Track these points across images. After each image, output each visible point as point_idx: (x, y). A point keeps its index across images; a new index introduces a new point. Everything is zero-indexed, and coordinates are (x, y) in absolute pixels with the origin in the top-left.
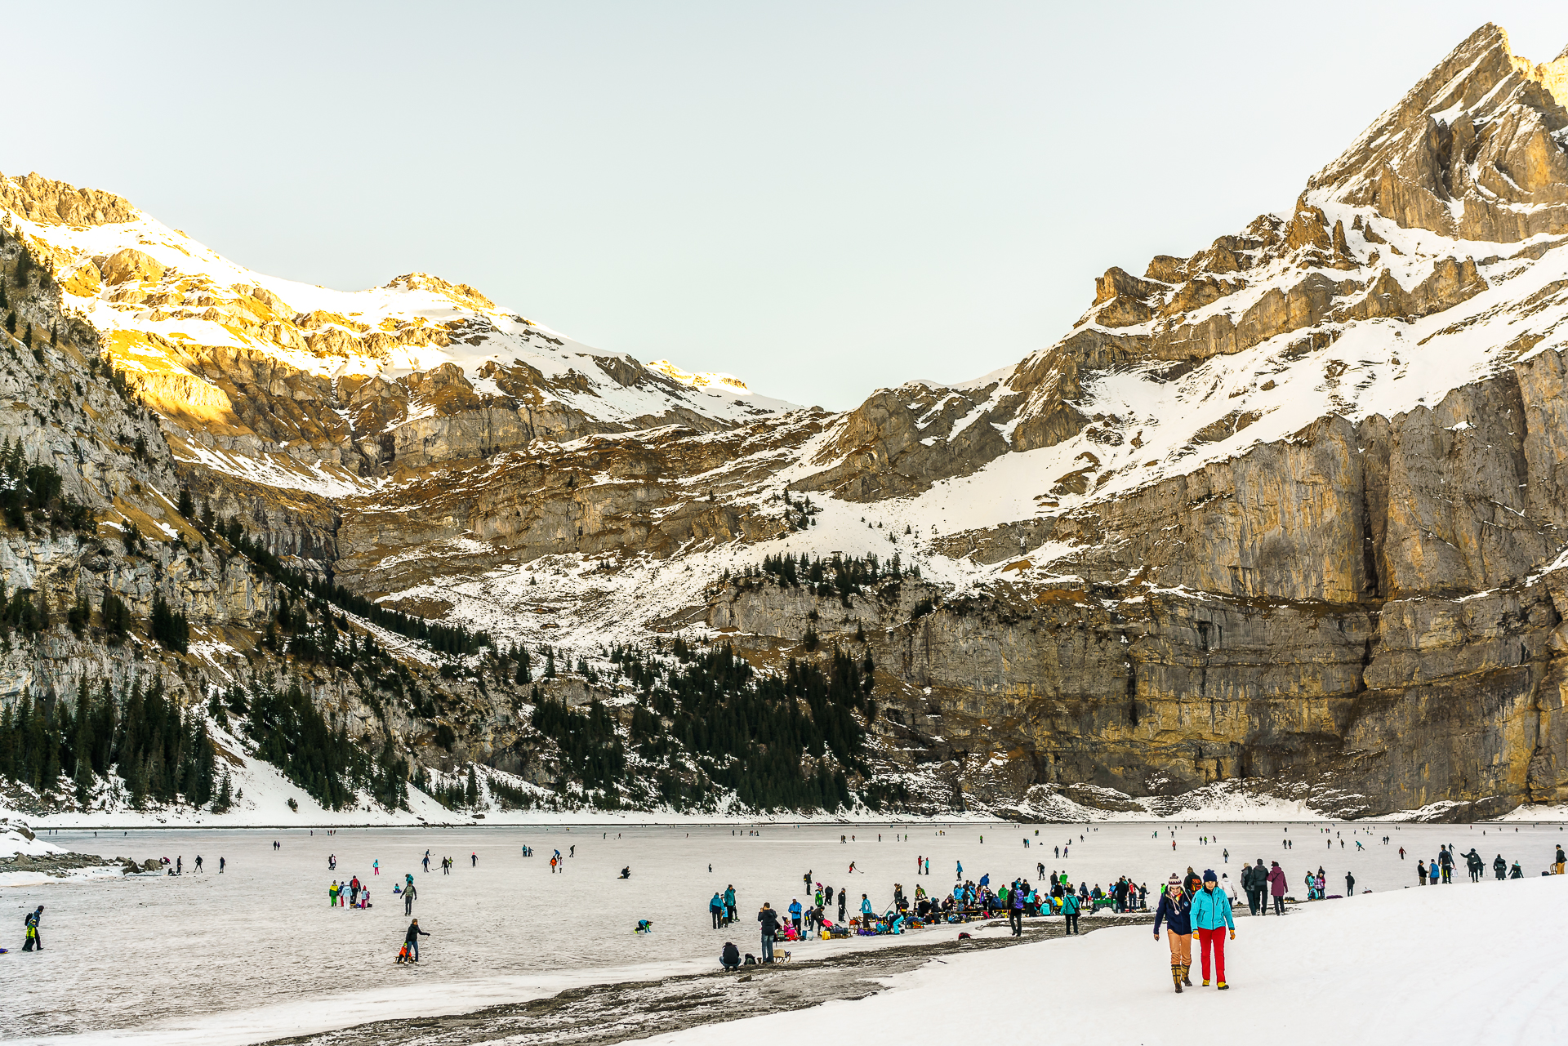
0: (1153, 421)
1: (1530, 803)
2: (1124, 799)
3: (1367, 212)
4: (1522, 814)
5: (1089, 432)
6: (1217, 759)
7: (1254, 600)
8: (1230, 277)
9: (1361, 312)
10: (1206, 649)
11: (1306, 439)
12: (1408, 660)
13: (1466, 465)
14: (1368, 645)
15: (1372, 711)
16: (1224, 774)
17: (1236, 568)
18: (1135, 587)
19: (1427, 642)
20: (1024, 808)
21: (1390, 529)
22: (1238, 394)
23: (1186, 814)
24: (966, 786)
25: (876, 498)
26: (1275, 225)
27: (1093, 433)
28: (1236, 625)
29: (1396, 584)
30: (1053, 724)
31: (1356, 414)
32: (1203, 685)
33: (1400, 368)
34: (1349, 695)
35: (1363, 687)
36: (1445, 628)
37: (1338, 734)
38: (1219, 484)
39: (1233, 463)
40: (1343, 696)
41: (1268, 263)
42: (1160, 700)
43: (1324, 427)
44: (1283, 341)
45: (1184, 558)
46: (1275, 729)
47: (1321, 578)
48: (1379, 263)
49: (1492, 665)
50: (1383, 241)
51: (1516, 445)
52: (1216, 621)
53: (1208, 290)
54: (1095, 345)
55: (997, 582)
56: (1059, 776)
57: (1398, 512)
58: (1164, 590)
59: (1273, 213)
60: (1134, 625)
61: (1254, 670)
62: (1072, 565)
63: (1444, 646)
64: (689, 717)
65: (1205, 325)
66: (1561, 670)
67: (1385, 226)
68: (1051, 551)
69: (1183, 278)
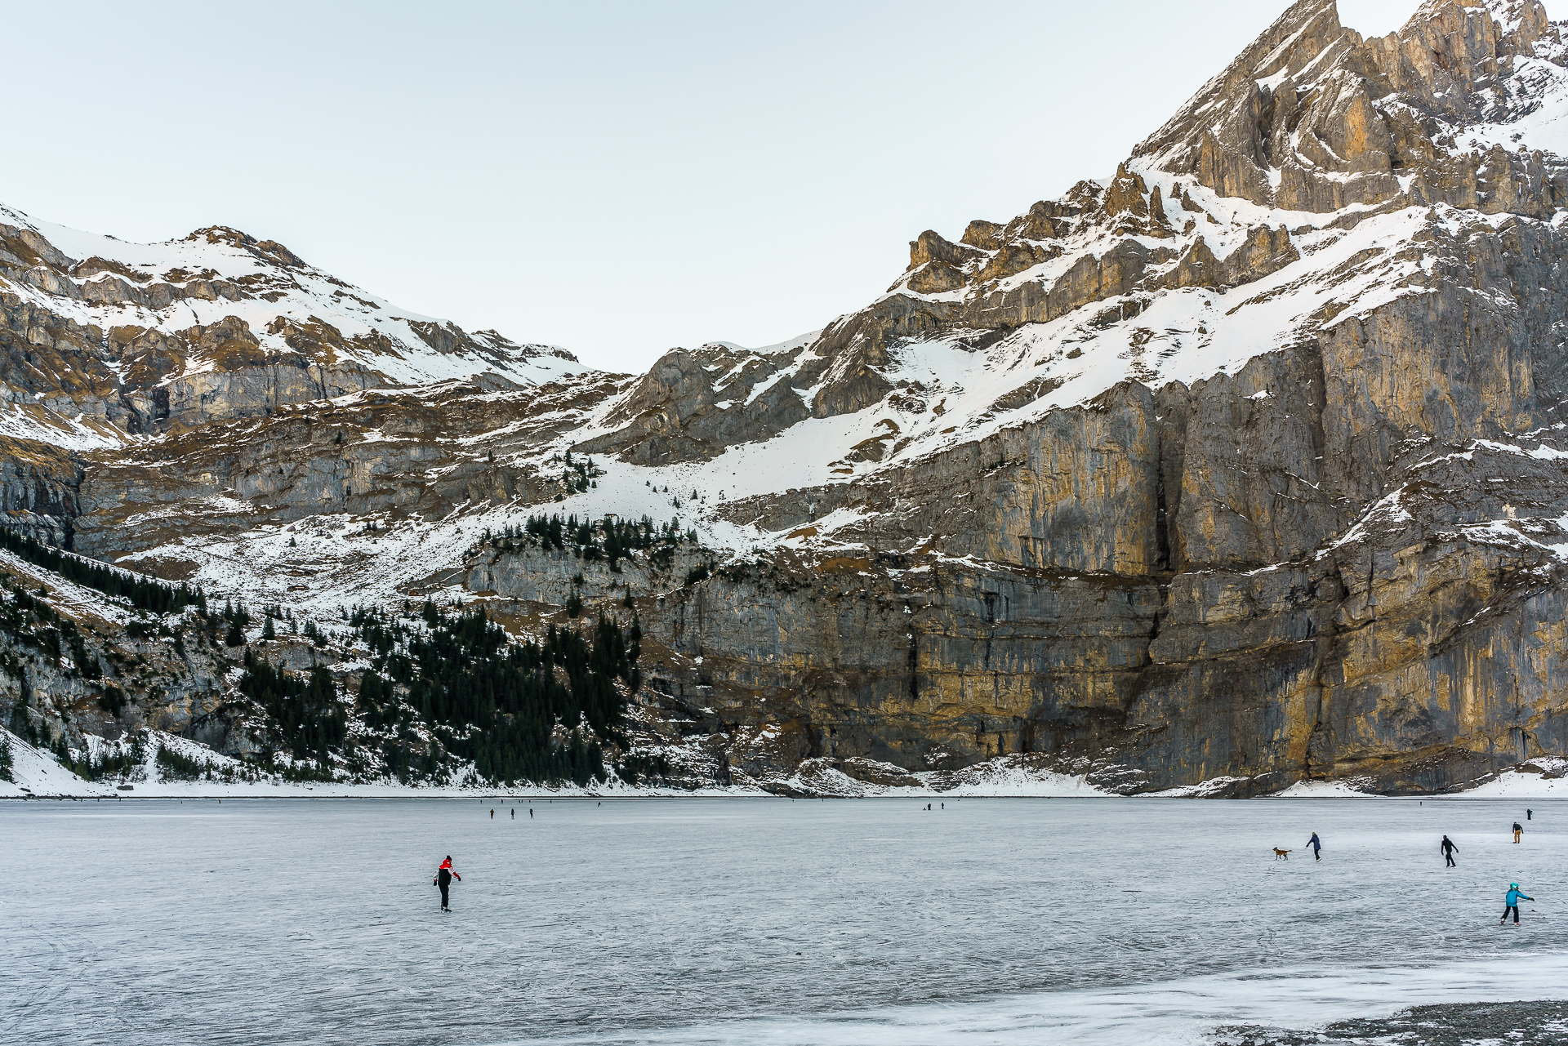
0: (958, 390)
1: (1309, 778)
2: (900, 773)
3: (1187, 180)
4: (1300, 790)
5: (892, 399)
6: (1000, 733)
7: (1044, 572)
8: (1046, 244)
9: (1171, 281)
10: (991, 621)
11: (1104, 404)
12: (1194, 634)
13: (1263, 435)
14: (1156, 618)
15: (1156, 685)
16: (1006, 749)
17: (1026, 538)
18: (922, 556)
19: (1215, 616)
20: (795, 783)
21: (1183, 500)
22: (1043, 362)
23: (965, 789)
24: (734, 759)
25: (664, 462)
26: (1095, 192)
27: (895, 400)
28: (1024, 596)
29: (1187, 556)
30: (830, 696)
31: (1156, 382)
32: (987, 658)
33: (1206, 337)
34: (1135, 670)
35: (1149, 660)
36: (1233, 602)
37: (1122, 708)
38: (1012, 451)
39: (1028, 428)
40: (1129, 670)
41: (1085, 230)
42: (942, 673)
43: (1122, 393)
44: (1093, 309)
45: (975, 529)
46: (1059, 704)
47: (1112, 549)
48: (1194, 231)
49: (1278, 639)
50: (1200, 210)
51: (1315, 416)
52: (1004, 593)
53: (1022, 257)
54: (905, 311)
55: (778, 549)
56: (834, 750)
57: (1191, 483)
58: (950, 560)
59: (1094, 178)
60: (919, 595)
61: (1040, 643)
62: (858, 533)
63: (1231, 620)
64: (428, 685)
65: (1017, 292)
66: (1345, 646)
67: (1204, 195)
68: (842, 517)
69: (999, 244)
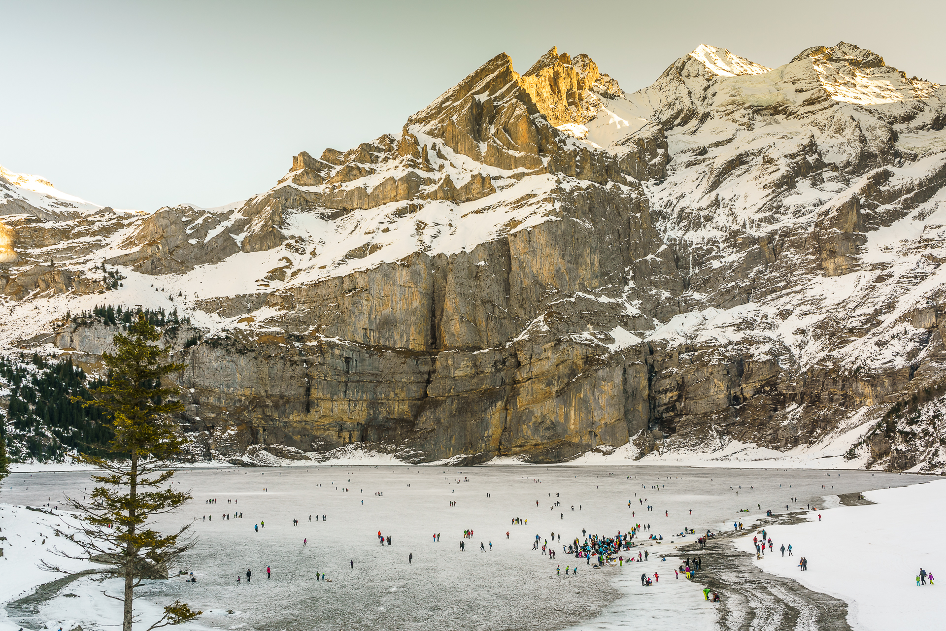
0: (322, 243)
1: (500, 455)
2: (300, 453)
3: (439, 141)
4: (496, 461)
5: (287, 245)
6: (350, 431)
7: (374, 347)
8: (367, 166)
9: (434, 196)
10: (348, 372)
11: (407, 263)
12: (449, 383)
13: (483, 284)
14: (429, 373)
15: (430, 408)
16: (353, 440)
17: (366, 329)
18: (312, 337)
19: (459, 373)
20: (246, 458)
21: (445, 314)
22: (369, 233)
23: (333, 462)
24: (213, 446)
25: (160, 273)
26: (392, 141)
27: (289, 246)
28: (364, 360)
29: (445, 343)
30: (263, 411)
31: (431, 252)
32: (345, 392)
33: (453, 229)
34: (419, 399)
35: (426, 395)
36: (467, 367)
37: (412, 419)
38: (361, 282)
39: (369, 272)
40: (416, 399)
41: (387, 161)
42: (322, 399)
43: (416, 257)
44: (393, 206)
45: (339, 322)
46: (381, 416)
47: (409, 337)
48: (444, 170)
49: (488, 386)
50: (446, 159)
51: (506, 275)
52: (354, 358)
53: (355, 172)
54: (291, 195)
55: (235, 329)
56: (265, 440)
57: (450, 305)
58: (328, 339)
59: (391, 134)
60: (311, 357)
61: (372, 384)
62: (277, 322)
63: (466, 376)
64: (46, 404)
65: (352, 191)
66: (519, 390)
67: (447, 151)
68: (264, 313)
69: (341, 163)
